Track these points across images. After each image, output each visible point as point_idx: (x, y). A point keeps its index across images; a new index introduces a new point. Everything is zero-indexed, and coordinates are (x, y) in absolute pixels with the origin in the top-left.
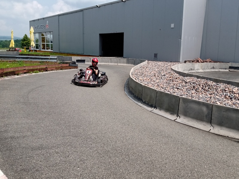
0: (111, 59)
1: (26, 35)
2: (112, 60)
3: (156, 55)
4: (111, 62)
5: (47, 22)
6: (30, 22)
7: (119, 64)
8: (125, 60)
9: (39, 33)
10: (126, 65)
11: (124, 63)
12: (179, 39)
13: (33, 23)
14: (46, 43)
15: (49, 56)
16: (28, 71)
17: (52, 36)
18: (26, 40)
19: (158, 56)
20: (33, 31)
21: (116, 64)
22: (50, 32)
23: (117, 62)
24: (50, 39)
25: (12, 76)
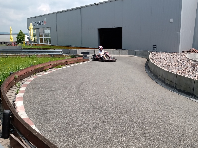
0: (113, 51)
1: (20, 31)
2: (115, 51)
3: (155, 47)
4: (114, 54)
5: (45, 19)
6: (27, 19)
7: (121, 55)
8: (126, 52)
9: (36, 29)
10: (127, 56)
11: (125, 54)
12: (178, 32)
13: (30, 20)
14: (43, 38)
15: (55, 49)
16: (53, 67)
17: (49, 31)
18: (21, 35)
19: (157, 47)
20: (33, 27)
21: (118, 55)
22: (48, 28)
23: (119, 54)
24: (48, 34)
25: (42, 72)
